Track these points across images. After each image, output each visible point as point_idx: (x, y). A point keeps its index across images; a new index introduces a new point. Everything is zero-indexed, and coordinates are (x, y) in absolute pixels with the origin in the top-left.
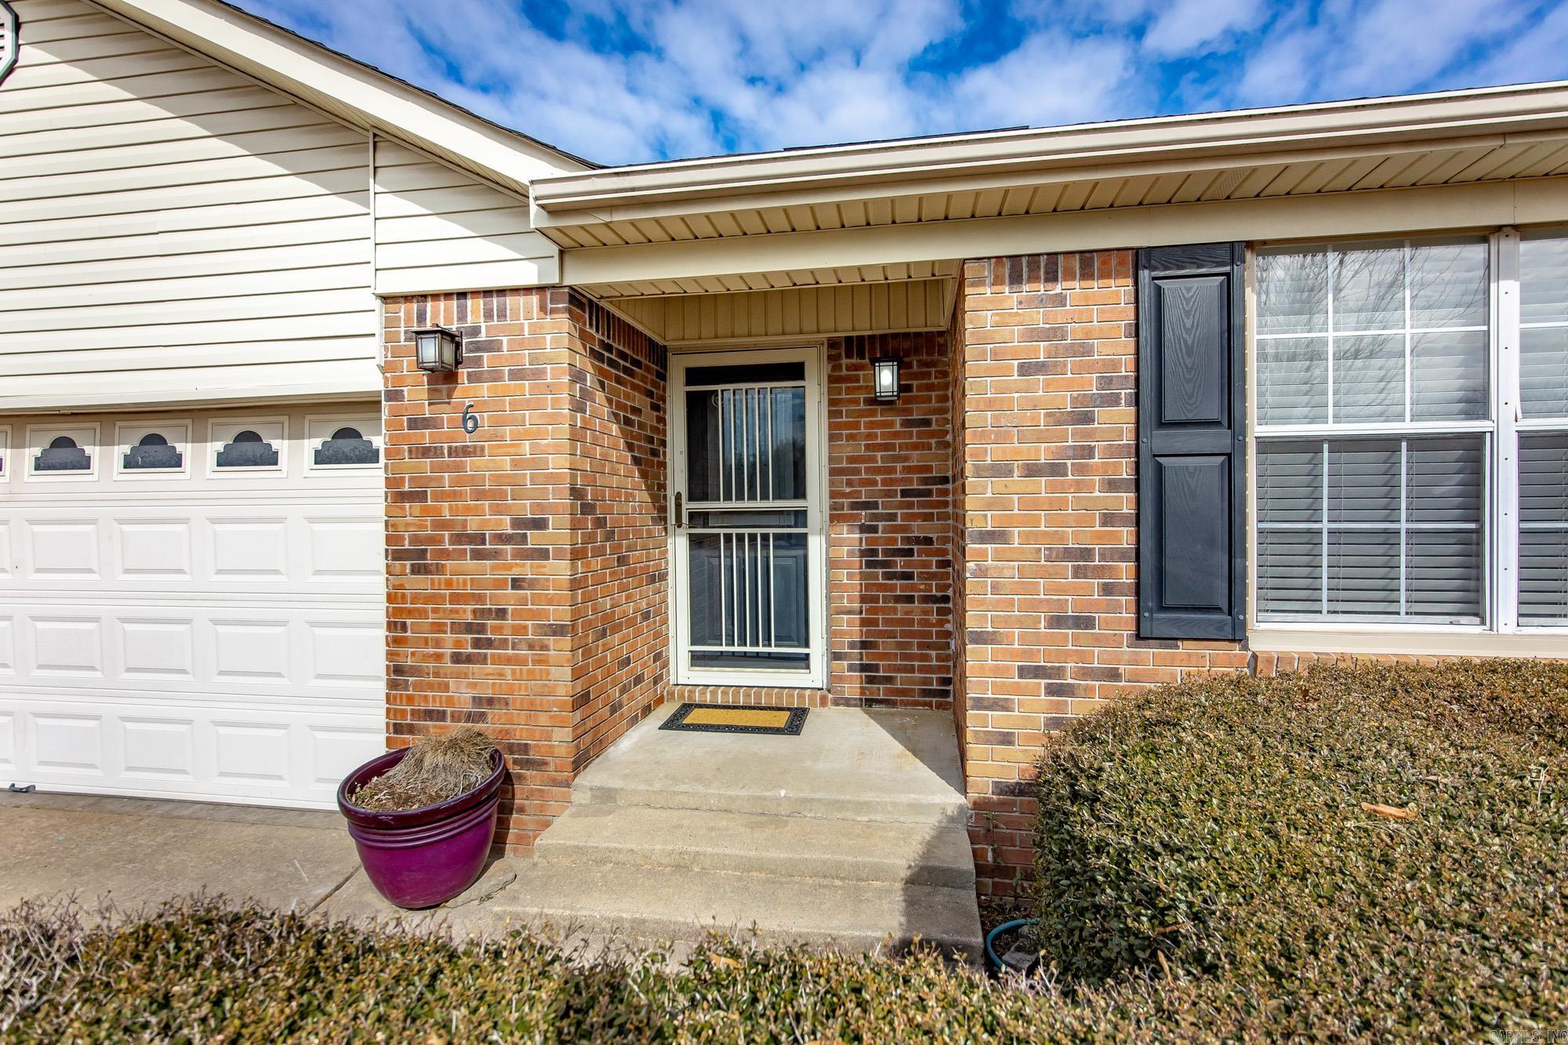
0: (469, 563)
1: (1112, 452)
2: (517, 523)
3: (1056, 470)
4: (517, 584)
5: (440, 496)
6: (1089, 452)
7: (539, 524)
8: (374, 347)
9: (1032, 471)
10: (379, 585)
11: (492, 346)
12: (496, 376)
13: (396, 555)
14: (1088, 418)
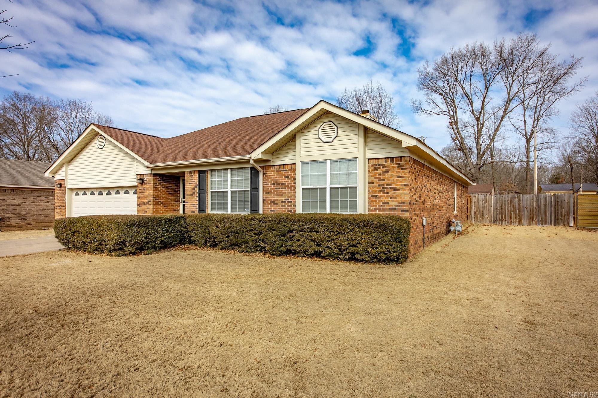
0: (144, 206)
1: (196, 193)
2: (148, 201)
3: (192, 195)
4: (148, 208)
5: (142, 198)
6: (194, 193)
7: (150, 201)
8: (136, 180)
9: (190, 195)
10: (136, 209)
11: (146, 180)
12: (146, 184)
13: (138, 205)
14: (194, 189)
